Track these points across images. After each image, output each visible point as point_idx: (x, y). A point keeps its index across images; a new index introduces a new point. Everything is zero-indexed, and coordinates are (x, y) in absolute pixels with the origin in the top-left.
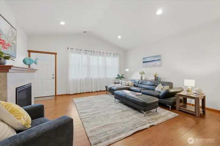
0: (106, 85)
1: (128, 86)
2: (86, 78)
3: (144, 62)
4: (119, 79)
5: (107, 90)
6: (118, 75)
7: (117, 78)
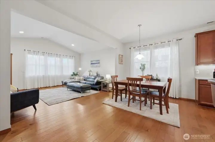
0: (62, 80)
1: (80, 80)
2: (43, 76)
3: (91, 64)
4: (74, 76)
5: (63, 85)
6: (74, 73)
7: (72, 75)
